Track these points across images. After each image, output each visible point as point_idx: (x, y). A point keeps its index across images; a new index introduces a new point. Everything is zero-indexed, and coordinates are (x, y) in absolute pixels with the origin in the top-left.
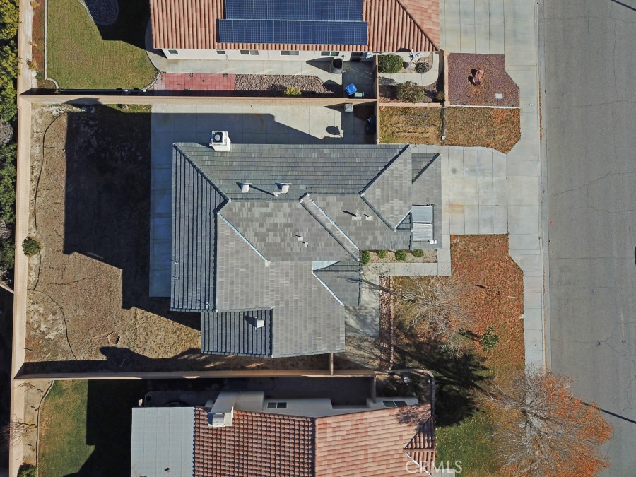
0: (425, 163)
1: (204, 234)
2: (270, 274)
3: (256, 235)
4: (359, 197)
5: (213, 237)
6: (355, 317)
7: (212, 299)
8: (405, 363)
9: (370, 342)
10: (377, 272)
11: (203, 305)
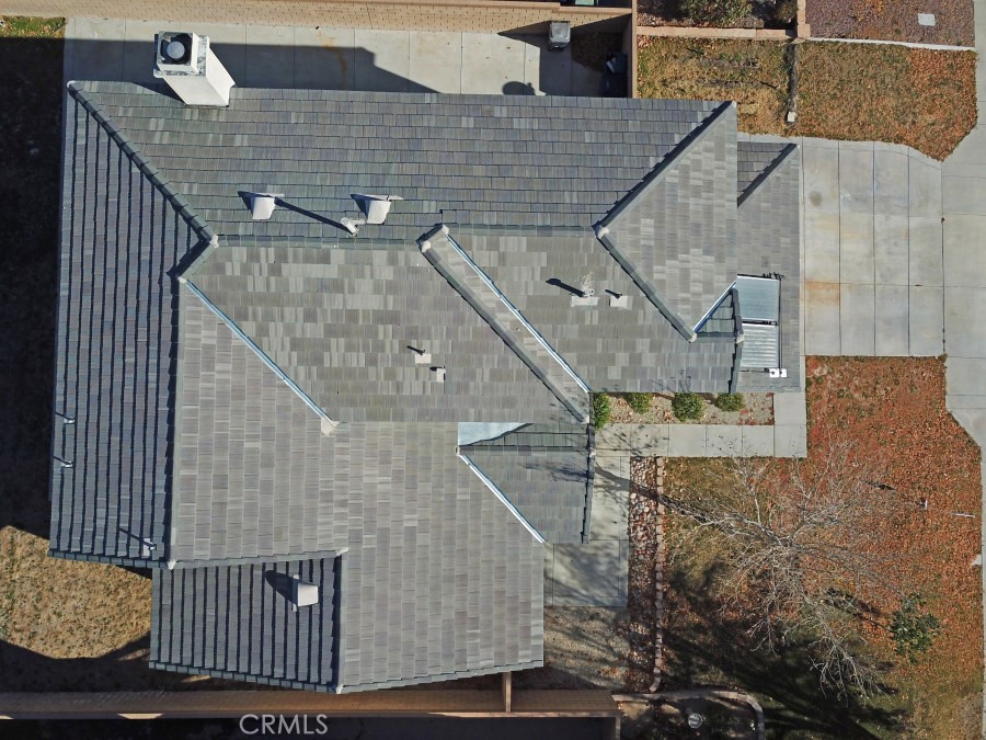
0: (759, 167)
1: (142, 338)
2: (337, 457)
3: (295, 345)
4: (593, 240)
5: (166, 349)
6: (567, 560)
7: (159, 530)
8: (690, 673)
9: (603, 620)
10: (624, 445)
11: (135, 544)
